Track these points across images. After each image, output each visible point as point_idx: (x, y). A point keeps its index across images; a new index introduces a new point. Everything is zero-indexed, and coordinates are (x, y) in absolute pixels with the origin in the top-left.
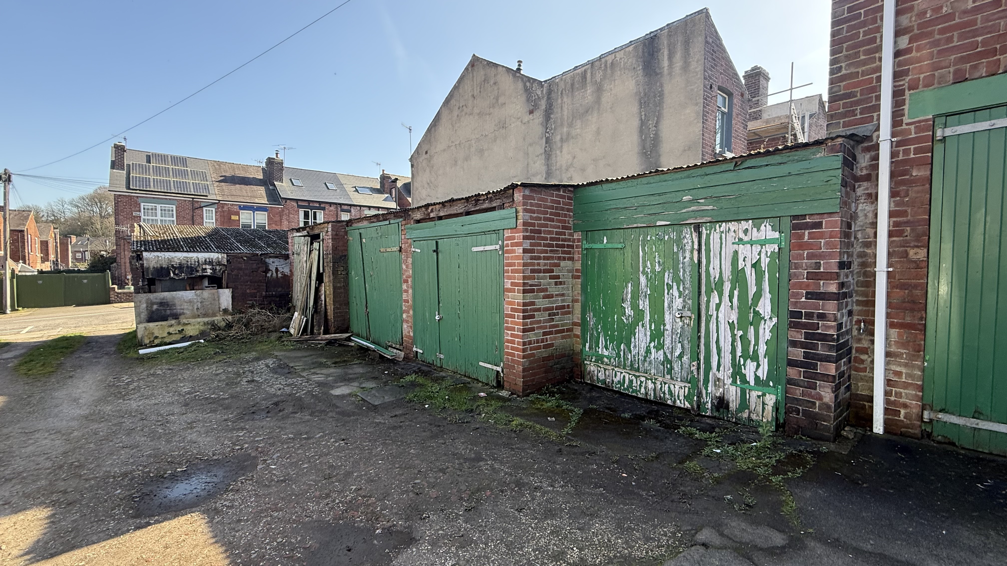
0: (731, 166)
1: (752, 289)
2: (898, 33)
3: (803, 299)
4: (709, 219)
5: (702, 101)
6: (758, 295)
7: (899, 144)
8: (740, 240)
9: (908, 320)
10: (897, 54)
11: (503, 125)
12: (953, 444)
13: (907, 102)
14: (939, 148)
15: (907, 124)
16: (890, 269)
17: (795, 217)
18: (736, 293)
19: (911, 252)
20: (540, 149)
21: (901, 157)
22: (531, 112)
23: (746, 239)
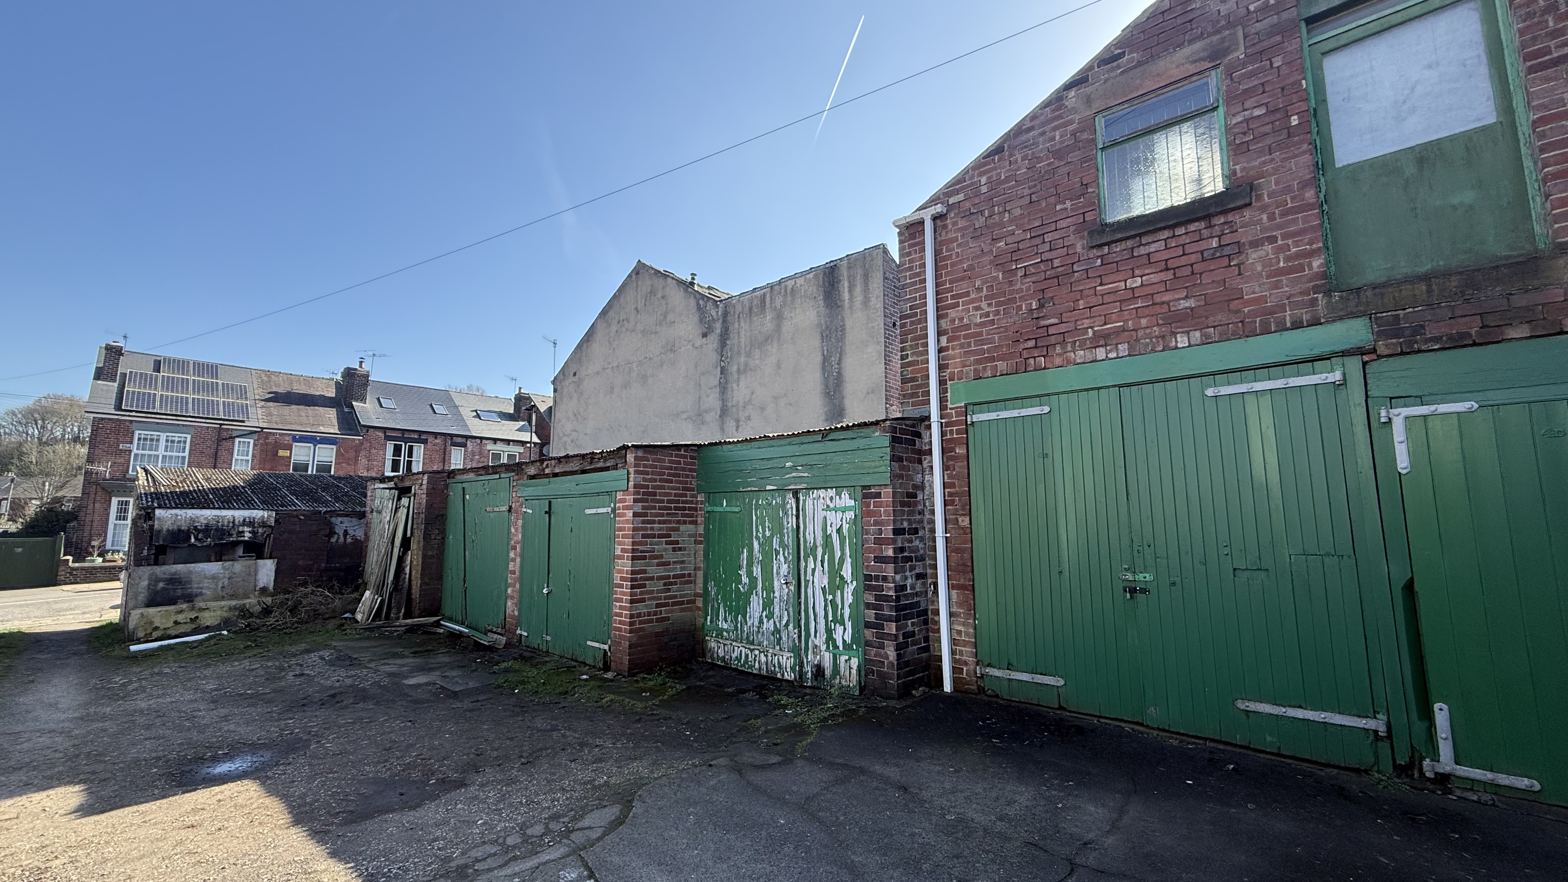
0: (819, 438)
1: (838, 554)
2: (940, 333)
3: (873, 563)
4: (805, 486)
5: (883, 340)
6: (842, 560)
7: (948, 424)
8: (828, 506)
9: (962, 582)
10: (940, 350)
11: (671, 348)
12: (997, 696)
13: (949, 390)
14: (970, 429)
15: (951, 409)
16: (948, 535)
17: (864, 487)
18: (826, 557)
19: (960, 519)
20: (714, 380)
21: (948, 437)
22: (705, 335)
23: (832, 505)
